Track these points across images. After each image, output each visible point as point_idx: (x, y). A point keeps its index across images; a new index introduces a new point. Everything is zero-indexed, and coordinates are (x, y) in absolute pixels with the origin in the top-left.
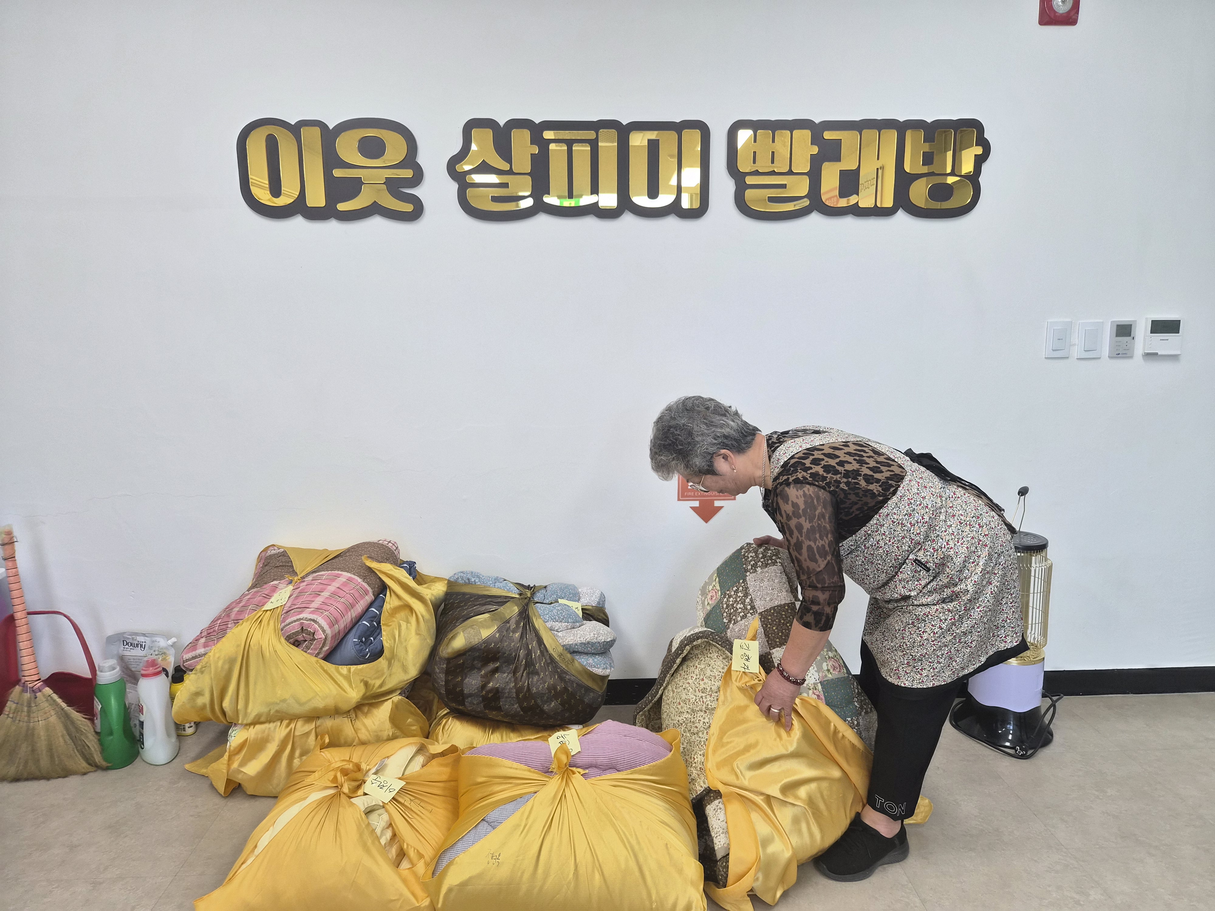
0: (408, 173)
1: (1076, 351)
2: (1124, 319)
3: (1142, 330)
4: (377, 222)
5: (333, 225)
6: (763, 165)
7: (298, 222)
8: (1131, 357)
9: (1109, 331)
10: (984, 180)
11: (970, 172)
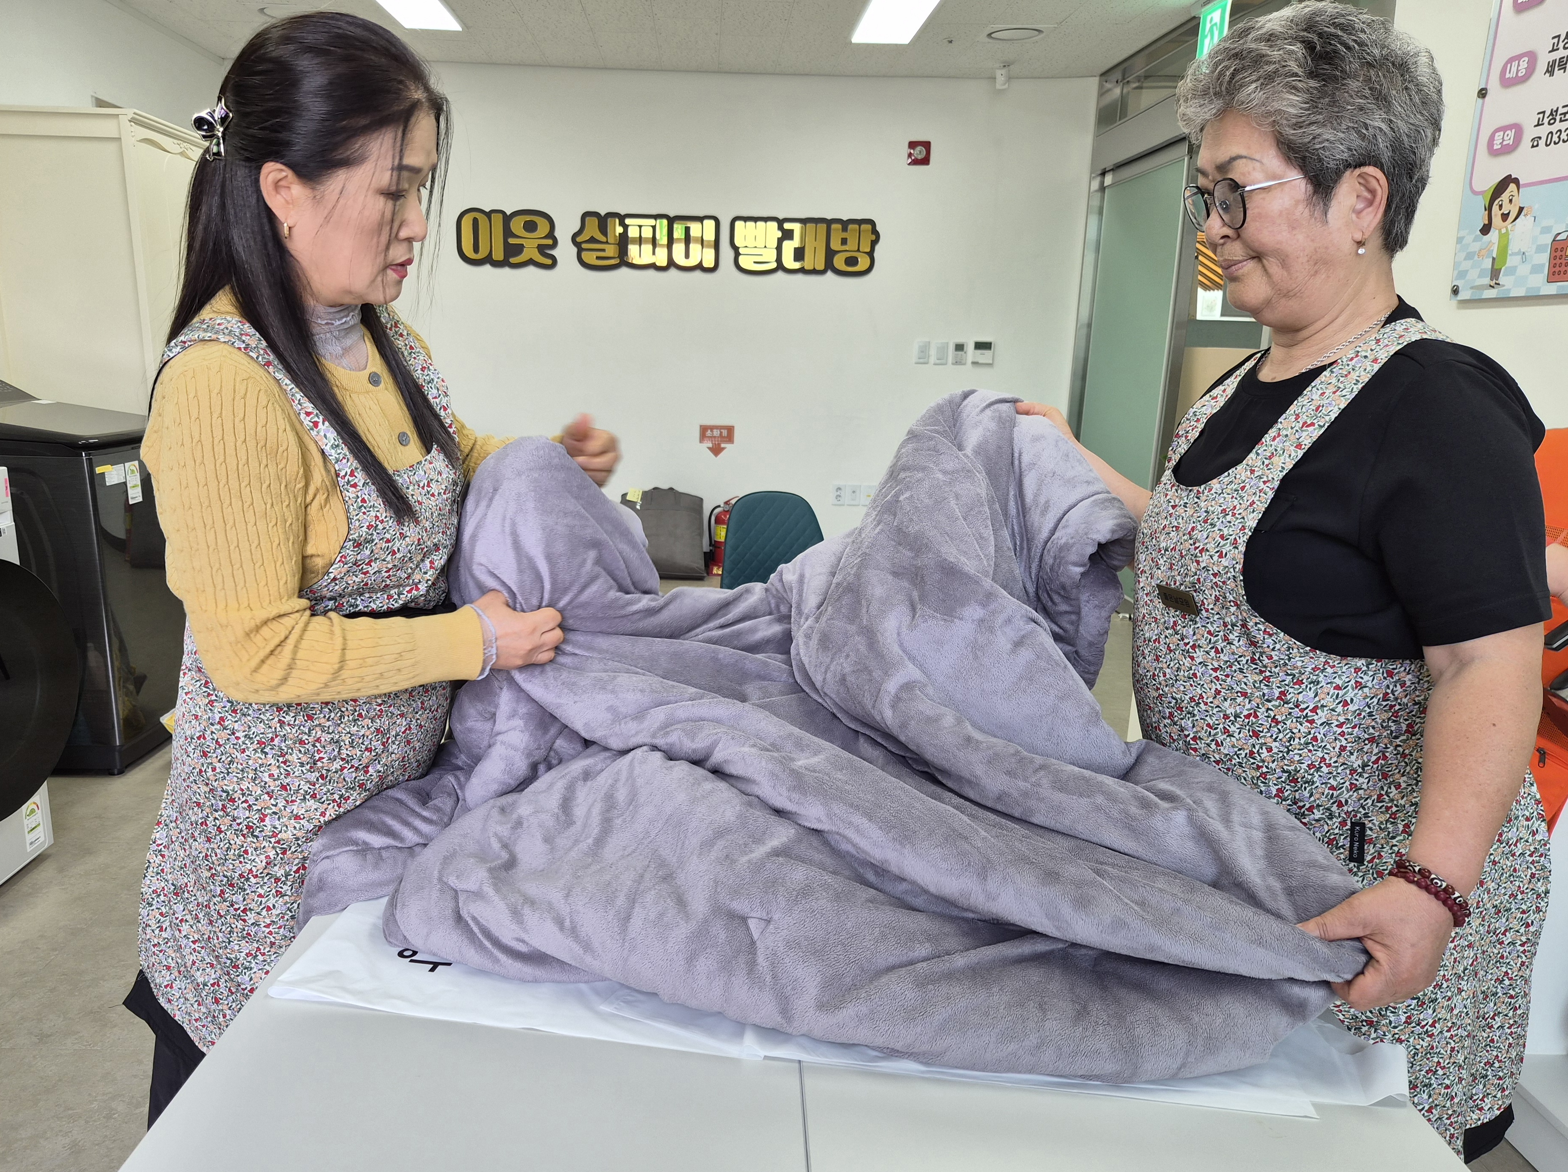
0: (550, 242)
1: (933, 359)
2: (960, 341)
3: (970, 347)
4: (531, 269)
5: (506, 271)
6: (750, 243)
7: (488, 268)
8: (965, 364)
9: (952, 347)
10: (876, 255)
11: (868, 250)
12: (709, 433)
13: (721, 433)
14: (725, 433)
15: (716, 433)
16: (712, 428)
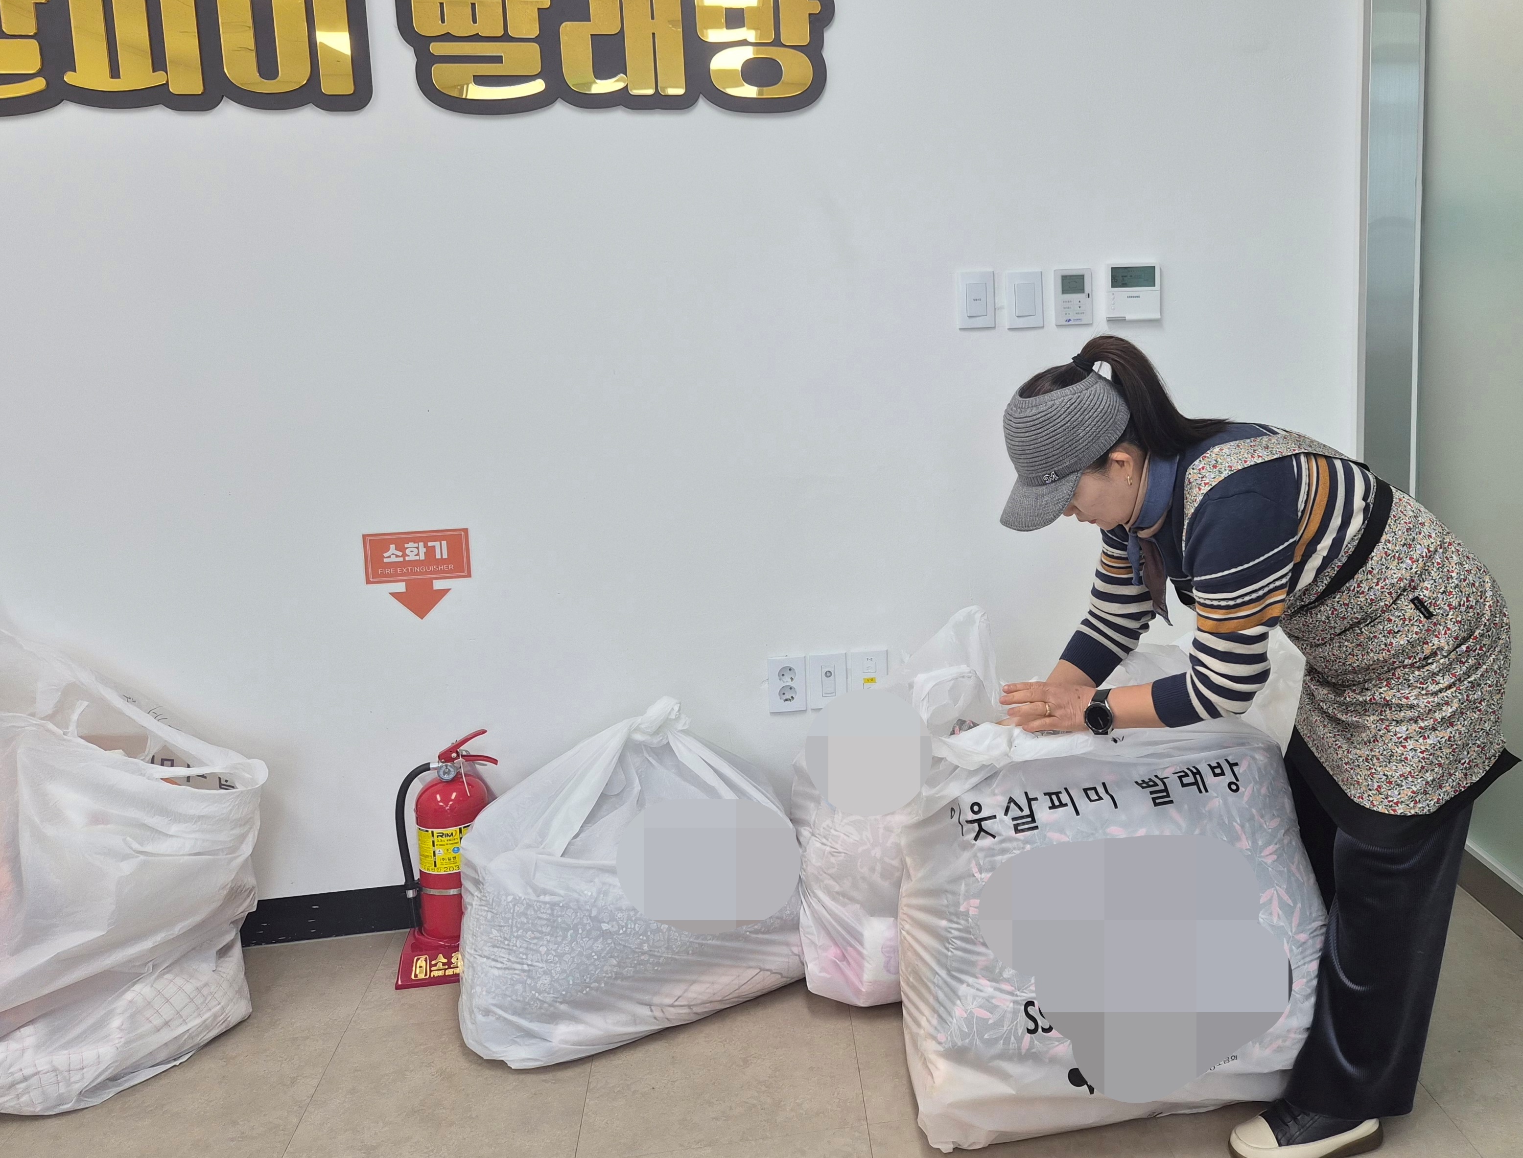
1: (1006, 319)
2: (1073, 267)
3: (1100, 282)
6: (460, 25)
8: (1090, 324)
9: (1052, 286)
10: (829, 53)
11: (805, 40)
12: (392, 555)
13: (430, 551)
14: (441, 550)
15: (415, 552)
16: (401, 540)
